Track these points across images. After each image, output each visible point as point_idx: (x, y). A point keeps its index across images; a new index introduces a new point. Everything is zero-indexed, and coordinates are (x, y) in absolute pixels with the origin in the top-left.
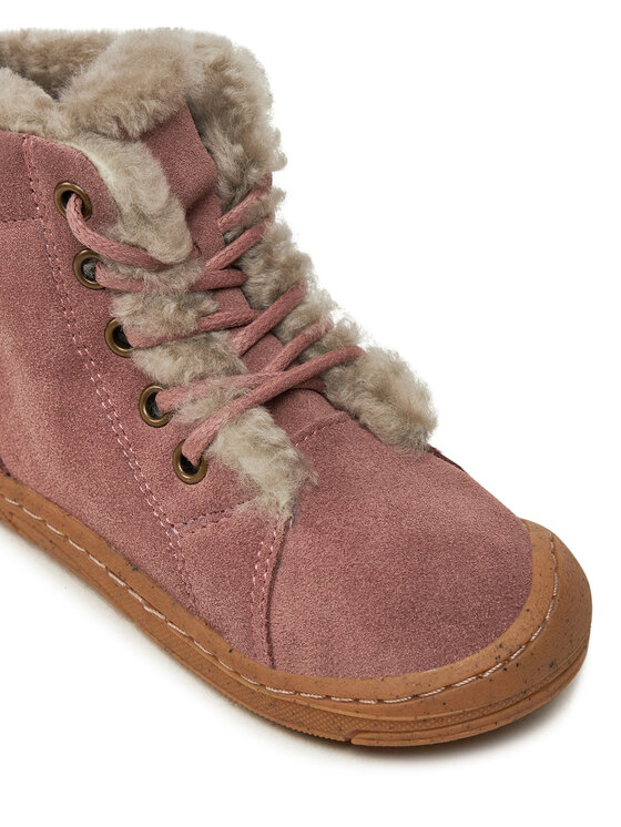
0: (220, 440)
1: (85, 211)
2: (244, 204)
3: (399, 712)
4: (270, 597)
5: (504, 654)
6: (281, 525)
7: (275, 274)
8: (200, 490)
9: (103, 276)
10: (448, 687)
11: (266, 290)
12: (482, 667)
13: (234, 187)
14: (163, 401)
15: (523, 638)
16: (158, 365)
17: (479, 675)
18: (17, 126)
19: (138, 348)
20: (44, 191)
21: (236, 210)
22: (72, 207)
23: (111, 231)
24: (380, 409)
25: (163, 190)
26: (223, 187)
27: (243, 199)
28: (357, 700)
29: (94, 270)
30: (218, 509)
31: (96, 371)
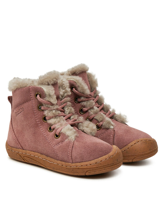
0: (63, 130)
1: (40, 97)
2: (64, 99)
3: (94, 166)
4: (72, 152)
5: (110, 156)
6: (73, 142)
7: (69, 110)
8: (59, 139)
9: (42, 108)
10: (101, 161)
11: (68, 113)
12: (106, 158)
13: (62, 96)
14: (52, 127)
15: (112, 154)
16: (51, 121)
17: (106, 159)
18: (29, 85)
19: (48, 120)
20: (33, 95)
21: (63, 100)
22: (38, 96)
23: (45, 99)
24: (87, 129)
25: (54, 92)
26: (60, 97)
27: (64, 98)
28: (87, 165)
29: (41, 107)
30: (62, 141)
31: (41, 125)
